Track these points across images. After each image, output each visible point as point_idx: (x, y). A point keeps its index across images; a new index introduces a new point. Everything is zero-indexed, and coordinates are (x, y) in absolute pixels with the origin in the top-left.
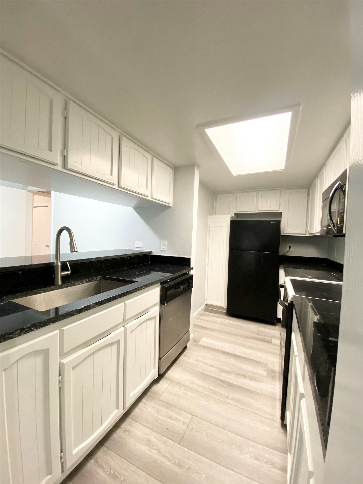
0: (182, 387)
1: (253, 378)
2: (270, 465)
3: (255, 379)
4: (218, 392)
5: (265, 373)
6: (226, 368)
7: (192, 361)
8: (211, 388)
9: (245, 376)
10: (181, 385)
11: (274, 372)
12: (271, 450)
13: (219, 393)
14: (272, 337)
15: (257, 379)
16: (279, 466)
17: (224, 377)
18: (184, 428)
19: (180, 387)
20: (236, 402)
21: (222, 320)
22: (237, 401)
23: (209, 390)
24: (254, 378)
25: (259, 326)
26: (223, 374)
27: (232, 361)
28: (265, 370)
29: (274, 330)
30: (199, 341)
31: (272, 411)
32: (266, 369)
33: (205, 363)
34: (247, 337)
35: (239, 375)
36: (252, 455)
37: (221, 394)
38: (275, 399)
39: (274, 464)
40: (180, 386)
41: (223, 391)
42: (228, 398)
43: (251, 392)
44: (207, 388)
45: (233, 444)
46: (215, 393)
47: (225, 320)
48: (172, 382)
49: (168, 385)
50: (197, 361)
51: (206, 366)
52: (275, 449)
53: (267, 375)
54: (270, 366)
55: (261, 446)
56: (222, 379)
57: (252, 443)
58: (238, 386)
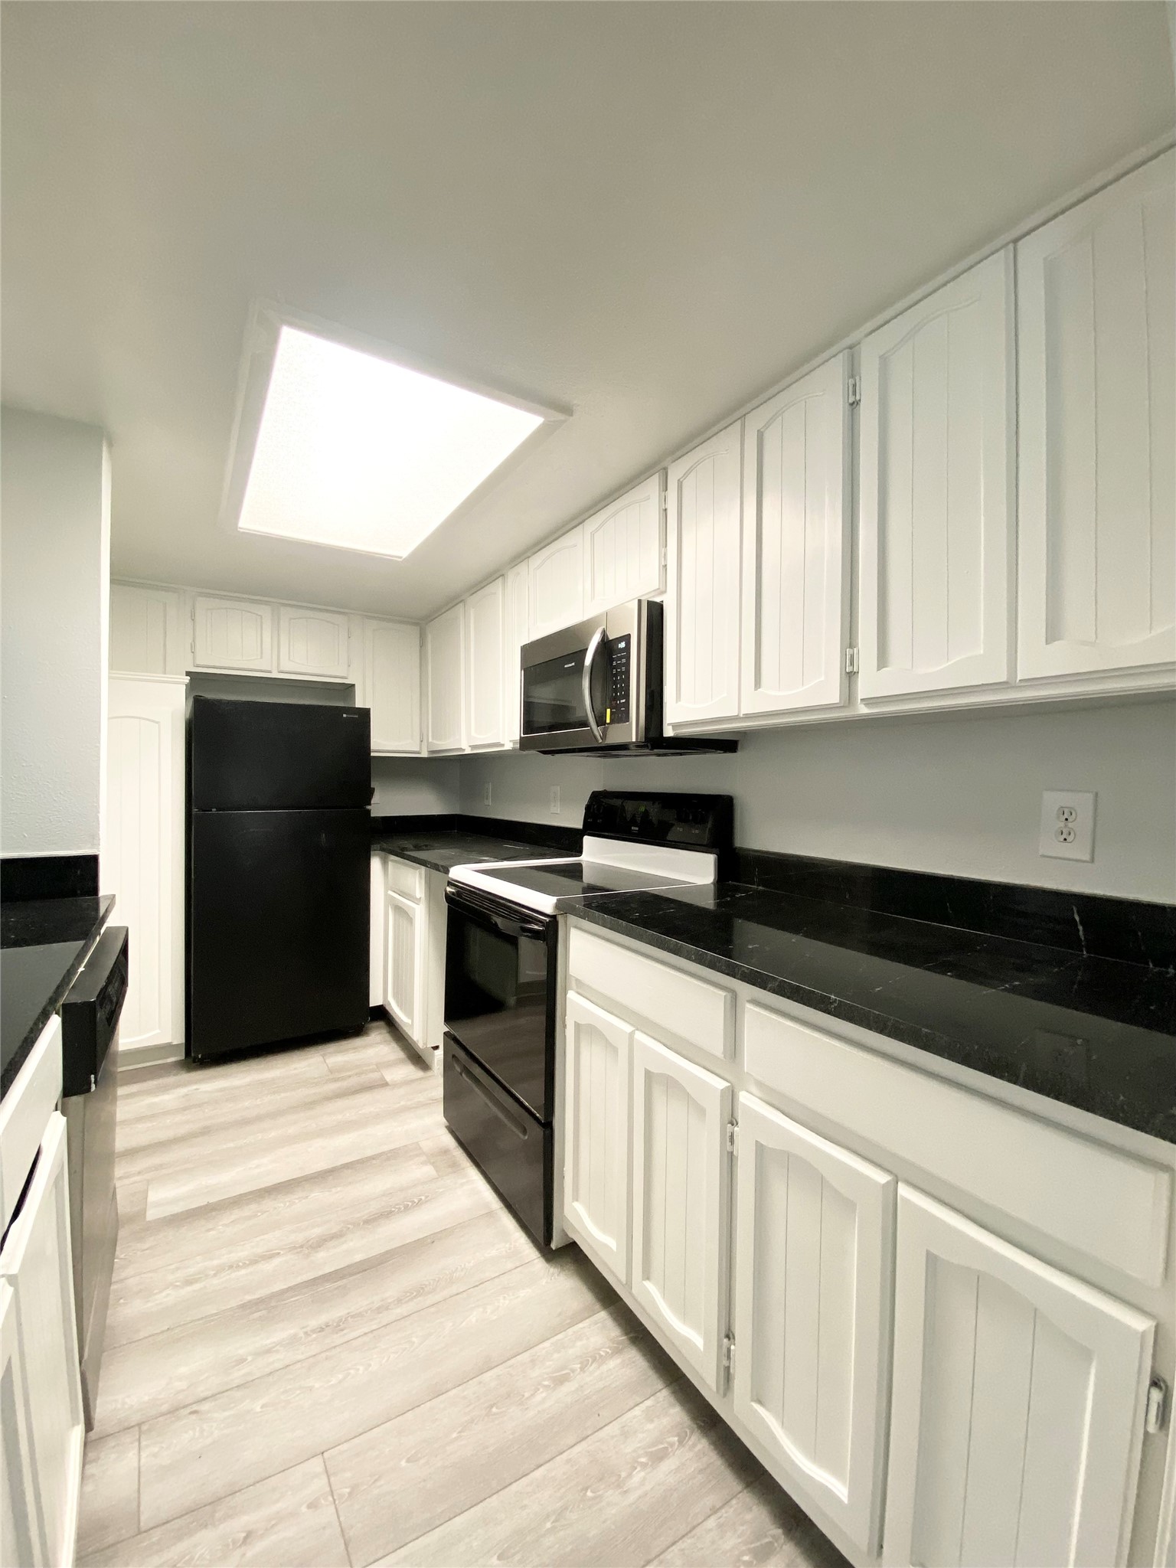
0: (205, 1407)
1: (410, 1204)
2: (594, 1365)
3: (416, 1201)
4: (346, 1319)
5: (429, 1170)
6: (317, 1231)
7: (167, 1297)
8: (313, 1323)
9: (386, 1215)
10: (195, 1407)
11: (446, 1151)
12: (570, 1331)
13: (352, 1317)
14: (380, 1066)
15: (423, 1198)
16: (608, 1350)
17: (329, 1260)
18: (327, 1513)
19: (194, 1417)
20: (415, 1297)
21: (183, 1091)
22: (415, 1294)
23: (314, 1336)
24: (413, 1202)
25: (323, 1056)
26: (321, 1255)
27: (318, 1196)
28: (424, 1163)
29: (371, 1045)
30: (143, 1213)
31: (507, 1246)
32: (423, 1158)
33: (233, 1267)
34: (310, 1105)
35: (367, 1222)
36: (546, 1383)
37: (360, 1315)
38: (490, 1214)
39: (598, 1357)
40: (195, 1412)
41: (358, 1301)
42: (387, 1309)
43: (433, 1242)
44: (302, 1335)
45: (491, 1407)
46: (338, 1326)
47: (195, 1087)
48: (144, 1428)
49: (132, 1454)
50: (189, 1282)
51: (243, 1272)
52: (577, 1319)
53: (437, 1171)
54: (427, 1145)
55: (547, 1344)
56: (328, 1270)
57: (526, 1356)
58: (387, 1252)
